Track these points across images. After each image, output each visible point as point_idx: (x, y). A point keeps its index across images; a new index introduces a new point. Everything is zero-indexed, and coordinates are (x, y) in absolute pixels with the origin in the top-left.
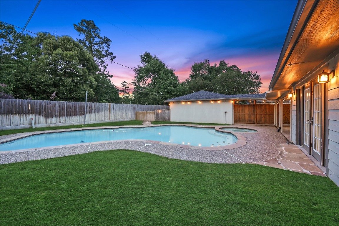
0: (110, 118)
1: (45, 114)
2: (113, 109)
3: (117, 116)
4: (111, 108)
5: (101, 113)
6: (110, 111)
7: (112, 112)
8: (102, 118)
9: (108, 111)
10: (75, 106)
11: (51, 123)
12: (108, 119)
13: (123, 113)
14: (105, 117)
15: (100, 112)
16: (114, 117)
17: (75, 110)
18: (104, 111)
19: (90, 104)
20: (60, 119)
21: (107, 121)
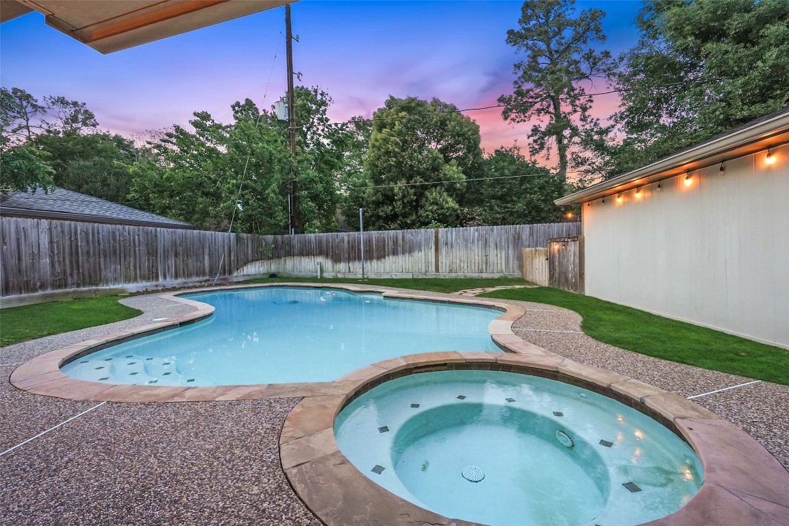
0: (437, 270)
1: (332, 256)
2: (446, 244)
3: (458, 261)
4: (441, 240)
5: (416, 254)
6: (437, 249)
7: (443, 251)
8: (420, 267)
9: (433, 249)
10: (369, 241)
11: (339, 272)
12: (434, 269)
13: (476, 254)
14: (427, 263)
15: (414, 251)
16: (448, 264)
17: (370, 248)
18: (423, 249)
19: (395, 234)
20: (350, 265)
21: (432, 274)
